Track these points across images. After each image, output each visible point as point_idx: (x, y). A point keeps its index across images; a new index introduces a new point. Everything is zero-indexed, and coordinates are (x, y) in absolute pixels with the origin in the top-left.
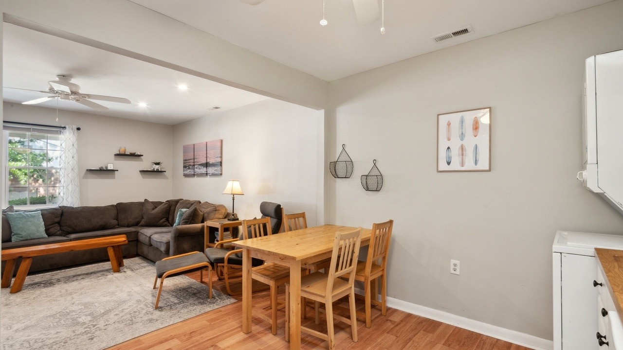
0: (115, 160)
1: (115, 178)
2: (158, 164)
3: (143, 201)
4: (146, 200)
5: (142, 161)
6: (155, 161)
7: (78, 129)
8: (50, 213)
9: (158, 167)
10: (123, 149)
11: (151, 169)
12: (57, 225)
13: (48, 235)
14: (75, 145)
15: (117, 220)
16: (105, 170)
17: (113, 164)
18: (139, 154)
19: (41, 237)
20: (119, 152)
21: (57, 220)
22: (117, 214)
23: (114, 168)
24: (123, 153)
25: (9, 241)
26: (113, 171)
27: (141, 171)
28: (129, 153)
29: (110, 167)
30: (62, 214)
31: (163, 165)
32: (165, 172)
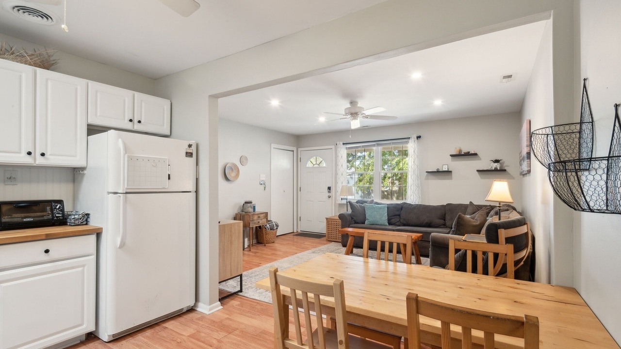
0: (452, 162)
1: (451, 179)
2: (497, 161)
3: (468, 203)
4: (471, 202)
5: (480, 159)
6: (494, 159)
7: (419, 137)
8: (393, 207)
9: (496, 166)
10: (458, 149)
11: (489, 168)
12: (398, 217)
13: (390, 224)
14: (416, 152)
15: (445, 220)
16: (441, 172)
17: (447, 165)
18: (473, 152)
19: (383, 224)
20: (454, 153)
21: (398, 213)
22: (445, 214)
23: (448, 169)
24: (458, 153)
25: (364, 223)
26: (449, 172)
27: (478, 171)
28: (463, 153)
29: (445, 168)
30: (402, 209)
31: (504, 163)
32: (505, 170)
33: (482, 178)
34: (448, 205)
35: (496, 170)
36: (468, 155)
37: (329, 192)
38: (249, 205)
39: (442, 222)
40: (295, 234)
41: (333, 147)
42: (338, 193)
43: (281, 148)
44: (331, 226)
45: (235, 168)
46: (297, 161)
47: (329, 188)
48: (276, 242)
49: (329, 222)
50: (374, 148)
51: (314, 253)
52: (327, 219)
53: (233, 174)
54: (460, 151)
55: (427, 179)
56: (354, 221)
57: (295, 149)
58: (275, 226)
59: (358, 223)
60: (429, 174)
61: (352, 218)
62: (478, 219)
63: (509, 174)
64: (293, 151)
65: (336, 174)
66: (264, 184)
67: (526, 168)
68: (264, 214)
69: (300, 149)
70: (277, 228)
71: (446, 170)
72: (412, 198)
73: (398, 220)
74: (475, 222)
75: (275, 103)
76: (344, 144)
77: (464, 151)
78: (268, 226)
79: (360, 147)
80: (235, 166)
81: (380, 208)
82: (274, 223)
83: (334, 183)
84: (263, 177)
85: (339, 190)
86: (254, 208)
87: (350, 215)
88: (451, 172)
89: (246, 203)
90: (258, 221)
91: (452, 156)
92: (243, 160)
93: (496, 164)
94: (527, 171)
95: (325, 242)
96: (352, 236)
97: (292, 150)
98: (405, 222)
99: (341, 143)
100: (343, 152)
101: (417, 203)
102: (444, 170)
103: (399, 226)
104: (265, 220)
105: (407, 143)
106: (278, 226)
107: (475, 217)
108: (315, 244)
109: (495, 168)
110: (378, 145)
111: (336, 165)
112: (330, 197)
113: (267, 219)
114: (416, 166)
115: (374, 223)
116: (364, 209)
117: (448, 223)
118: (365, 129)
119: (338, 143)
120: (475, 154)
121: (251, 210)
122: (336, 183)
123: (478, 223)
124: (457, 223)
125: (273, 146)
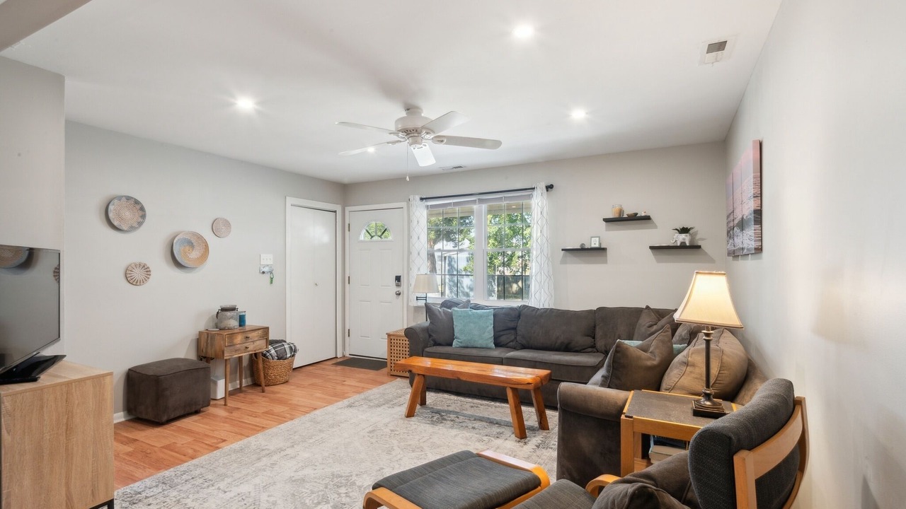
0: (606, 231)
1: (605, 262)
2: (684, 230)
4: (647, 305)
5: (656, 227)
6: (679, 227)
7: (549, 188)
8: (504, 314)
9: (684, 239)
10: (617, 208)
11: (671, 243)
12: (513, 331)
13: (498, 344)
14: (545, 214)
15: (594, 338)
16: (588, 249)
17: (599, 237)
18: (643, 214)
19: (484, 346)
20: (610, 216)
21: (512, 325)
22: (595, 327)
23: (600, 244)
24: (617, 216)
25: (451, 345)
26: (601, 250)
27: (652, 248)
28: (625, 216)
29: (595, 244)
30: (519, 316)
31: (696, 233)
32: (699, 247)
33: (658, 261)
34: (600, 309)
35: (683, 246)
36: (634, 218)
37: (398, 286)
38: (229, 314)
39: (589, 340)
40: (339, 360)
41: (404, 204)
42: (412, 288)
43: (301, 204)
44: (395, 348)
45: (197, 243)
46: (343, 230)
47: (398, 279)
48: (290, 381)
49: (393, 341)
50: (475, 207)
51: (350, 406)
52: (389, 335)
53: (194, 254)
54: (621, 212)
55: (563, 262)
56: (434, 340)
57: (338, 208)
58: (288, 351)
59: (440, 345)
60: (568, 254)
61: (430, 336)
62: (657, 352)
63: (706, 254)
64: (335, 212)
65: (410, 253)
66: (271, 273)
67: (753, 243)
68: (260, 332)
69: (348, 209)
70: (293, 356)
71: (597, 246)
72: (539, 297)
73: (513, 337)
74: (650, 359)
75: (245, 104)
76: (422, 199)
77: (628, 211)
78: (273, 352)
79: (450, 204)
80: (200, 238)
81: (481, 316)
82: (286, 346)
83: (406, 272)
84: (267, 260)
85: (413, 282)
86: (242, 320)
87: (426, 330)
88: (604, 249)
89: (224, 310)
90: (246, 345)
91: (607, 220)
92: (220, 227)
93: (683, 236)
94: (755, 249)
95: (385, 378)
96: (419, 375)
97: (334, 209)
98: (524, 342)
99: (418, 198)
100: (421, 215)
101: (546, 306)
102: (593, 246)
103: (515, 349)
104: (263, 342)
105: (530, 197)
106: (295, 351)
107: (649, 346)
108: (362, 385)
109: (682, 243)
110: (481, 201)
111: (410, 237)
112: (399, 294)
113: (267, 339)
114: (545, 240)
115: (470, 345)
116: (450, 318)
117: (600, 344)
118: (457, 172)
119: (411, 197)
120: (647, 218)
121: (234, 323)
122: (409, 269)
123: (656, 361)
124: (613, 361)
125: (290, 200)
